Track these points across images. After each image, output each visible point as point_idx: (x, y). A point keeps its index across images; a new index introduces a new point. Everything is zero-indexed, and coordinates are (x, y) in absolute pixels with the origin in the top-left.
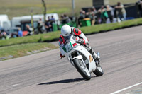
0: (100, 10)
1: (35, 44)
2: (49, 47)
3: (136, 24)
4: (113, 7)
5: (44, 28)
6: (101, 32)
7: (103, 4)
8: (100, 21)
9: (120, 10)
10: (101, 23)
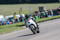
0: (42, 12)
1: (15, 27)
2: (21, 28)
3: (57, 18)
4: (47, 11)
5: (18, 20)
6: (43, 21)
7: (43, 10)
8: (42, 17)
9: (50, 12)
10: (43, 18)
